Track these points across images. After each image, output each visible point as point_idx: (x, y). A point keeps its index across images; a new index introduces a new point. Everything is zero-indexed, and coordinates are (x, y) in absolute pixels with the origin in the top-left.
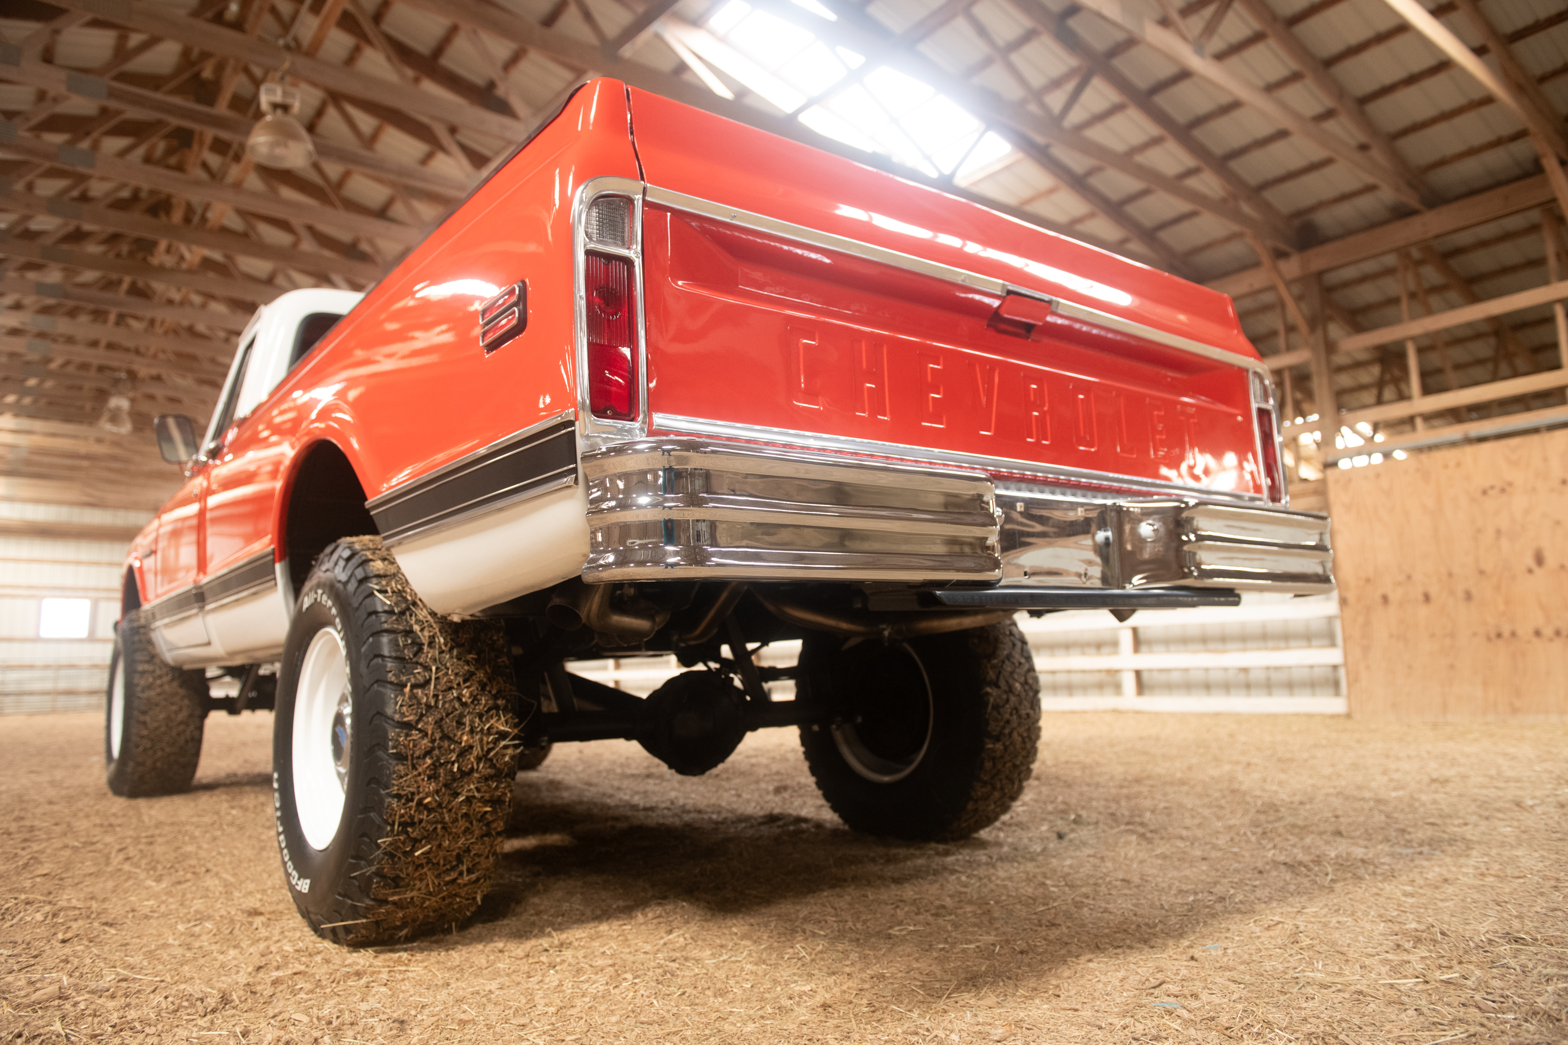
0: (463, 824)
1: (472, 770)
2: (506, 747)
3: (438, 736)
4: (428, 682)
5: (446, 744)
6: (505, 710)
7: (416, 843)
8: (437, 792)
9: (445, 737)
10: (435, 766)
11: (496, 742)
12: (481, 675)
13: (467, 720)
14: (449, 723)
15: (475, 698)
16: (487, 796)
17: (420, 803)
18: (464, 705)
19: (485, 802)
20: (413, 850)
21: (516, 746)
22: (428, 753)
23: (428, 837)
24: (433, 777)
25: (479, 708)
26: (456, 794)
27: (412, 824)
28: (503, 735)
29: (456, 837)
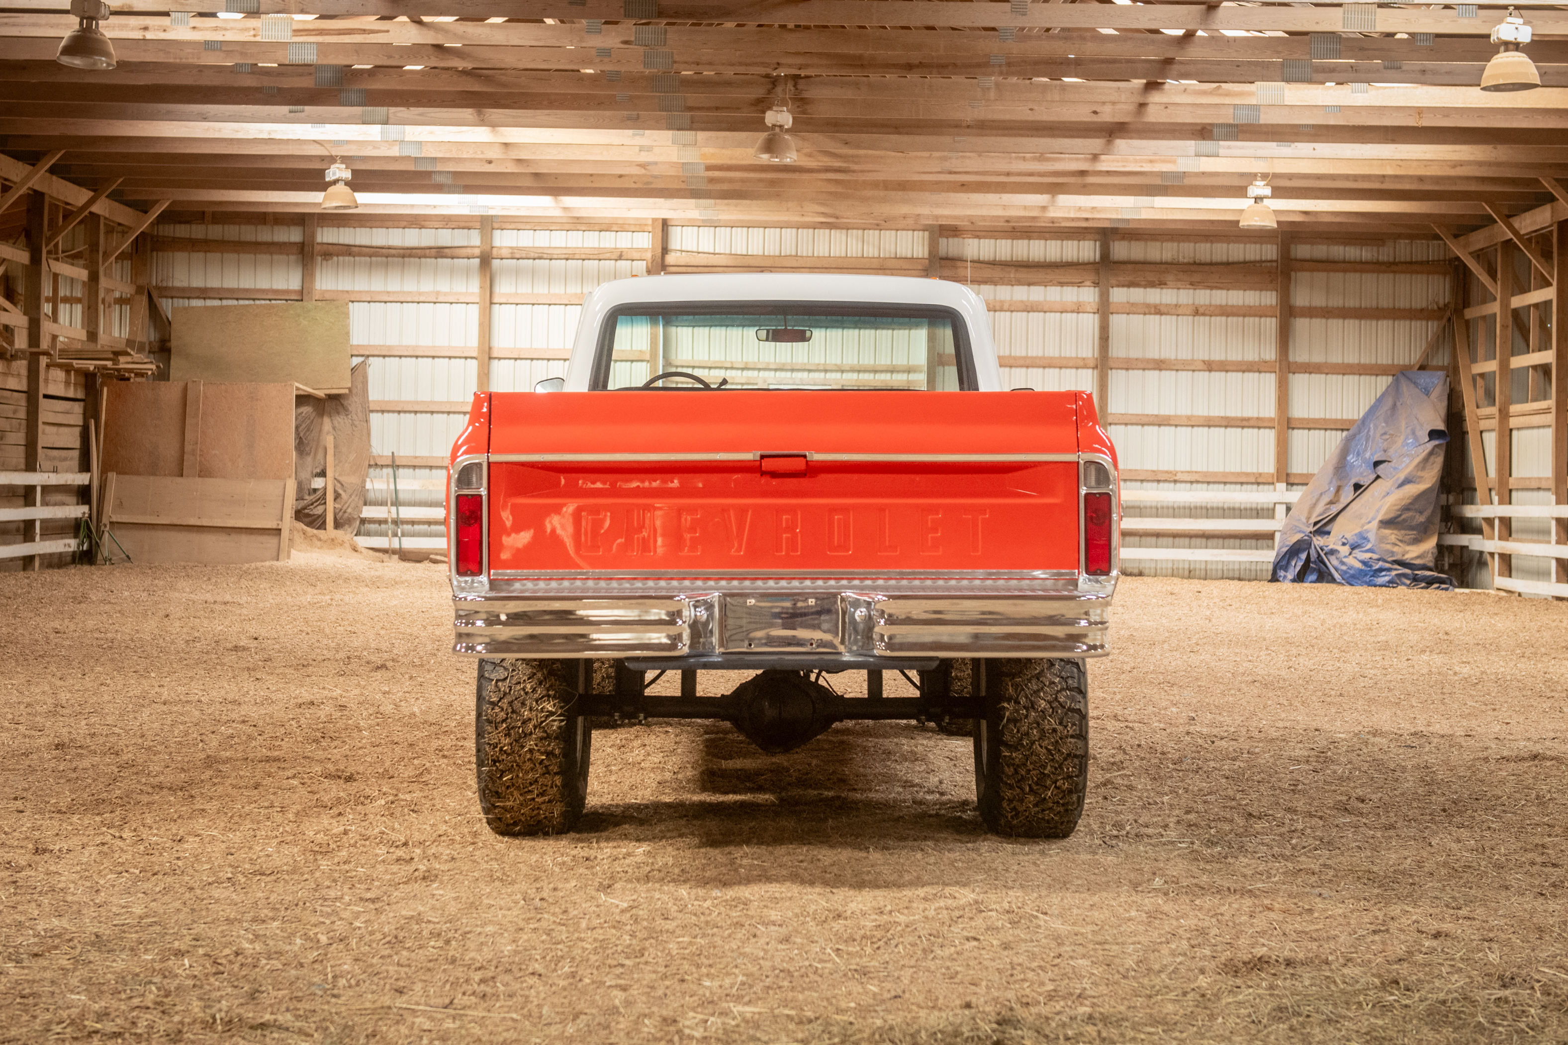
0: (528, 765)
1: (531, 733)
2: (554, 721)
3: (510, 710)
4: (506, 679)
5: (514, 716)
6: (554, 697)
7: (503, 773)
8: (511, 744)
9: (513, 712)
10: (508, 729)
11: (547, 717)
12: (539, 675)
13: (528, 703)
14: (517, 705)
15: (534, 690)
16: (542, 750)
17: (501, 749)
18: (526, 693)
19: (542, 754)
20: (501, 777)
21: (562, 721)
22: (504, 721)
23: (511, 770)
24: (507, 735)
25: (536, 696)
26: (523, 747)
27: (499, 761)
28: (552, 714)
29: (527, 772)
